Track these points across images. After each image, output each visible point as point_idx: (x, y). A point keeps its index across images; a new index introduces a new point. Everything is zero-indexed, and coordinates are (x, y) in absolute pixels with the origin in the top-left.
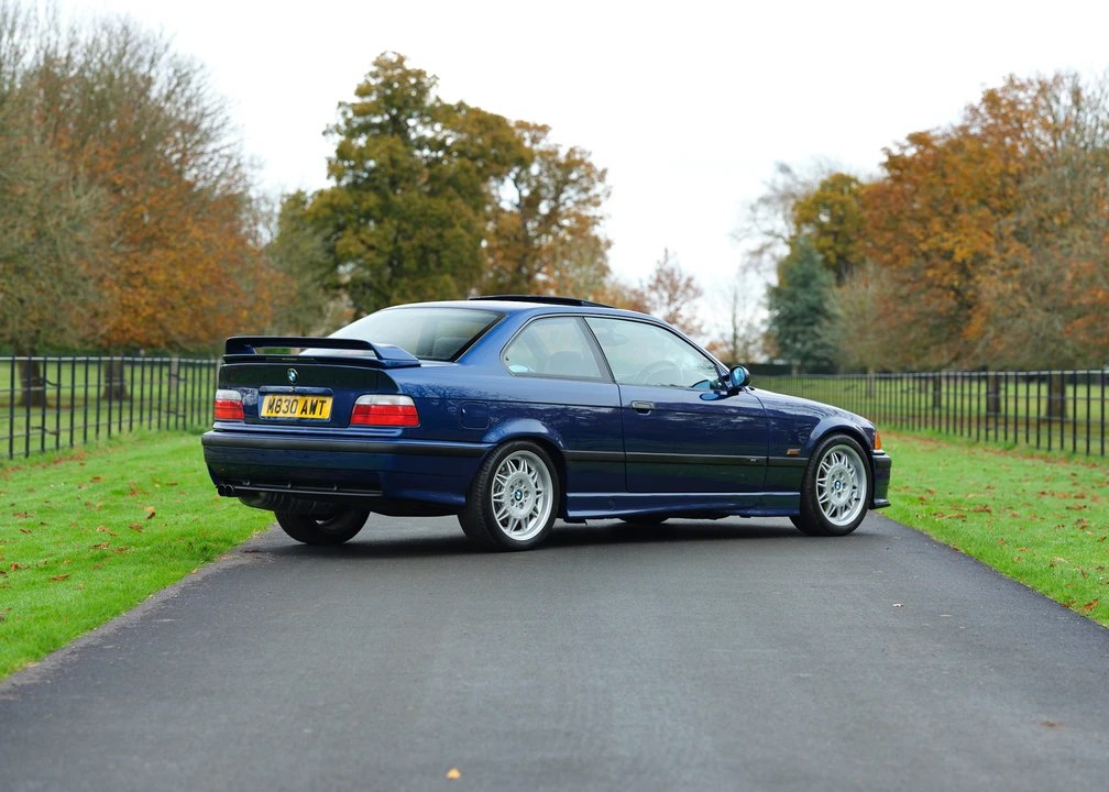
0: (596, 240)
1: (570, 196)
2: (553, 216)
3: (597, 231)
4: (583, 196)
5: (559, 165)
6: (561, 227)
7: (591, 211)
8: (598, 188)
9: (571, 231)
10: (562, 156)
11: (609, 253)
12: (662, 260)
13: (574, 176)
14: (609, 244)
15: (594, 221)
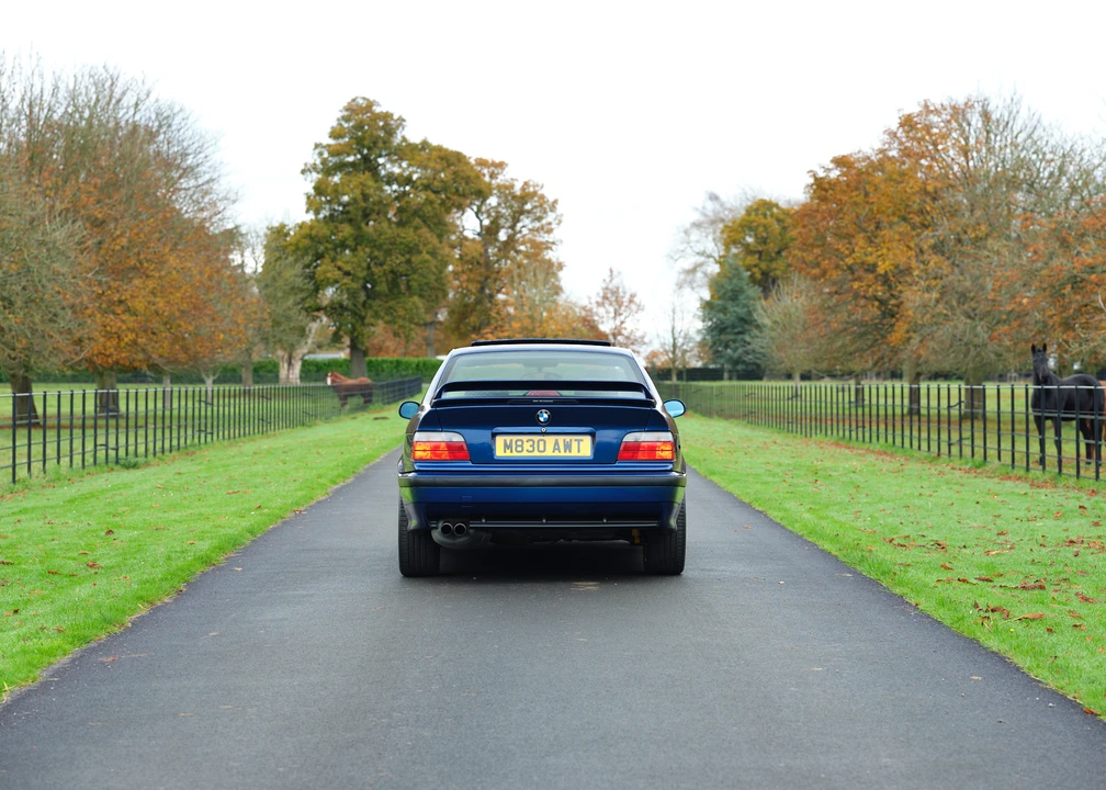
0: (550, 263)
1: (526, 223)
2: (511, 242)
3: (549, 255)
4: (537, 225)
5: (514, 197)
6: (518, 252)
7: (543, 238)
8: (550, 217)
9: (527, 256)
10: (517, 190)
11: (561, 274)
12: (608, 279)
13: (528, 207)
14: (561, 266)
15: (547, 246)
